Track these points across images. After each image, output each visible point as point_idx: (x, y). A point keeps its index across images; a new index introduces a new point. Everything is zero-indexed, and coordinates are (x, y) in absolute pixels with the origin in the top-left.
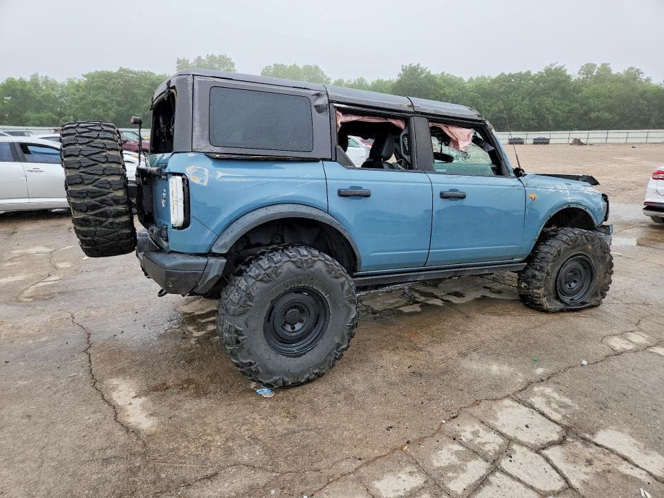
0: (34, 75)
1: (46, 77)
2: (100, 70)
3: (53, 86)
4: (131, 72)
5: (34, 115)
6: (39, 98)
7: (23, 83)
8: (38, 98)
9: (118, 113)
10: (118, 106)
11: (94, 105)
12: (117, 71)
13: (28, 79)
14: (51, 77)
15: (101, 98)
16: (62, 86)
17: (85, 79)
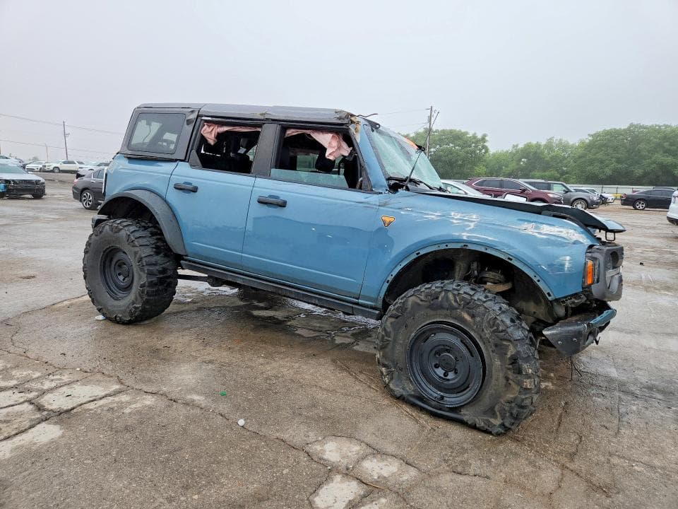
0: (551, 139)
1: (560, 140)
2: (608, 128)
3: (564, 147)
4: (641, 127)
5: (539, 173)
6: (548, 159)
7: (538, 146)
8: (546, 159)
9: (615, 171)
10: (617, 162)
11: (591, 162)
12: (626, 127)
13: (543, 142)
14: (564, 139)
15: (599, 156)
16: (572, 147)
17: (591, 138)
